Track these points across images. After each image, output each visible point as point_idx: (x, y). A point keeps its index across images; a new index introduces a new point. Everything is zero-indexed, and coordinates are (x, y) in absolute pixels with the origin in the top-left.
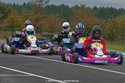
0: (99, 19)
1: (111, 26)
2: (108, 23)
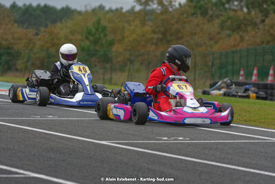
0: (22, 27)
1: (47, 42)
2: (39, 37)
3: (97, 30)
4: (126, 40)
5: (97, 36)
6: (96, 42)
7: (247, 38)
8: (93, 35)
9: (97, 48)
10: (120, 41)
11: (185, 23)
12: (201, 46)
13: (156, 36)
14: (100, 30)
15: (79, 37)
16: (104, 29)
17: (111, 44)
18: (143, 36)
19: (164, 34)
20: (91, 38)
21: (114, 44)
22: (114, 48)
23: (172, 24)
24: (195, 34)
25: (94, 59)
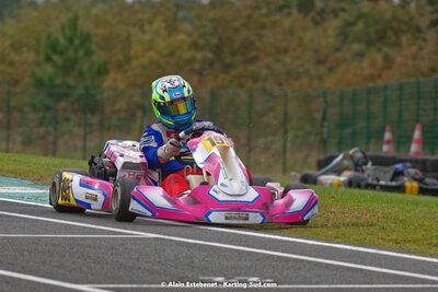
3: (71, 41)
4: (134, 63)
5: (71, 53)
6: (68, 67)
7: (399, 60)
8: (62, 53)
9: (71, 81)
10: (120, 66)
11: (263, 26)
12: (298, 77)
13: (199, 55)
14: (77, 42)
15: (31, 57)
16: (86, 39)
17: (102, 71)
18: (171, 54)
19: (218, 50)
20: (57, 59)
21: (107, 72)
22: (108, 82)
23: (236, 30)
24: (285, 51)
25: (62, 104)
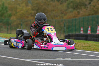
7: (81, 12)
9: (3, 18)
18: (27, 11)
24: (54, 10)
